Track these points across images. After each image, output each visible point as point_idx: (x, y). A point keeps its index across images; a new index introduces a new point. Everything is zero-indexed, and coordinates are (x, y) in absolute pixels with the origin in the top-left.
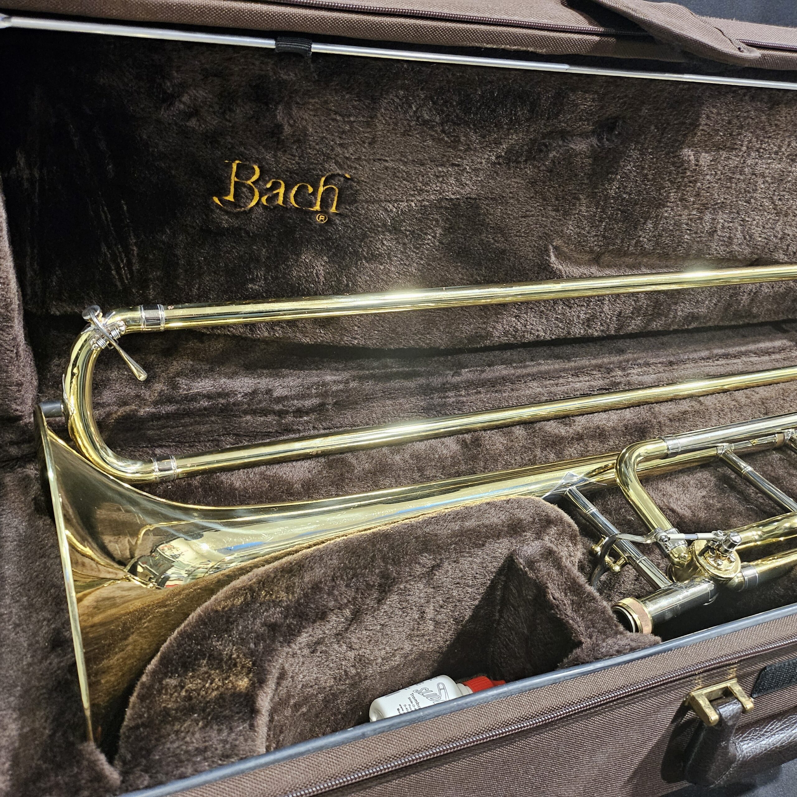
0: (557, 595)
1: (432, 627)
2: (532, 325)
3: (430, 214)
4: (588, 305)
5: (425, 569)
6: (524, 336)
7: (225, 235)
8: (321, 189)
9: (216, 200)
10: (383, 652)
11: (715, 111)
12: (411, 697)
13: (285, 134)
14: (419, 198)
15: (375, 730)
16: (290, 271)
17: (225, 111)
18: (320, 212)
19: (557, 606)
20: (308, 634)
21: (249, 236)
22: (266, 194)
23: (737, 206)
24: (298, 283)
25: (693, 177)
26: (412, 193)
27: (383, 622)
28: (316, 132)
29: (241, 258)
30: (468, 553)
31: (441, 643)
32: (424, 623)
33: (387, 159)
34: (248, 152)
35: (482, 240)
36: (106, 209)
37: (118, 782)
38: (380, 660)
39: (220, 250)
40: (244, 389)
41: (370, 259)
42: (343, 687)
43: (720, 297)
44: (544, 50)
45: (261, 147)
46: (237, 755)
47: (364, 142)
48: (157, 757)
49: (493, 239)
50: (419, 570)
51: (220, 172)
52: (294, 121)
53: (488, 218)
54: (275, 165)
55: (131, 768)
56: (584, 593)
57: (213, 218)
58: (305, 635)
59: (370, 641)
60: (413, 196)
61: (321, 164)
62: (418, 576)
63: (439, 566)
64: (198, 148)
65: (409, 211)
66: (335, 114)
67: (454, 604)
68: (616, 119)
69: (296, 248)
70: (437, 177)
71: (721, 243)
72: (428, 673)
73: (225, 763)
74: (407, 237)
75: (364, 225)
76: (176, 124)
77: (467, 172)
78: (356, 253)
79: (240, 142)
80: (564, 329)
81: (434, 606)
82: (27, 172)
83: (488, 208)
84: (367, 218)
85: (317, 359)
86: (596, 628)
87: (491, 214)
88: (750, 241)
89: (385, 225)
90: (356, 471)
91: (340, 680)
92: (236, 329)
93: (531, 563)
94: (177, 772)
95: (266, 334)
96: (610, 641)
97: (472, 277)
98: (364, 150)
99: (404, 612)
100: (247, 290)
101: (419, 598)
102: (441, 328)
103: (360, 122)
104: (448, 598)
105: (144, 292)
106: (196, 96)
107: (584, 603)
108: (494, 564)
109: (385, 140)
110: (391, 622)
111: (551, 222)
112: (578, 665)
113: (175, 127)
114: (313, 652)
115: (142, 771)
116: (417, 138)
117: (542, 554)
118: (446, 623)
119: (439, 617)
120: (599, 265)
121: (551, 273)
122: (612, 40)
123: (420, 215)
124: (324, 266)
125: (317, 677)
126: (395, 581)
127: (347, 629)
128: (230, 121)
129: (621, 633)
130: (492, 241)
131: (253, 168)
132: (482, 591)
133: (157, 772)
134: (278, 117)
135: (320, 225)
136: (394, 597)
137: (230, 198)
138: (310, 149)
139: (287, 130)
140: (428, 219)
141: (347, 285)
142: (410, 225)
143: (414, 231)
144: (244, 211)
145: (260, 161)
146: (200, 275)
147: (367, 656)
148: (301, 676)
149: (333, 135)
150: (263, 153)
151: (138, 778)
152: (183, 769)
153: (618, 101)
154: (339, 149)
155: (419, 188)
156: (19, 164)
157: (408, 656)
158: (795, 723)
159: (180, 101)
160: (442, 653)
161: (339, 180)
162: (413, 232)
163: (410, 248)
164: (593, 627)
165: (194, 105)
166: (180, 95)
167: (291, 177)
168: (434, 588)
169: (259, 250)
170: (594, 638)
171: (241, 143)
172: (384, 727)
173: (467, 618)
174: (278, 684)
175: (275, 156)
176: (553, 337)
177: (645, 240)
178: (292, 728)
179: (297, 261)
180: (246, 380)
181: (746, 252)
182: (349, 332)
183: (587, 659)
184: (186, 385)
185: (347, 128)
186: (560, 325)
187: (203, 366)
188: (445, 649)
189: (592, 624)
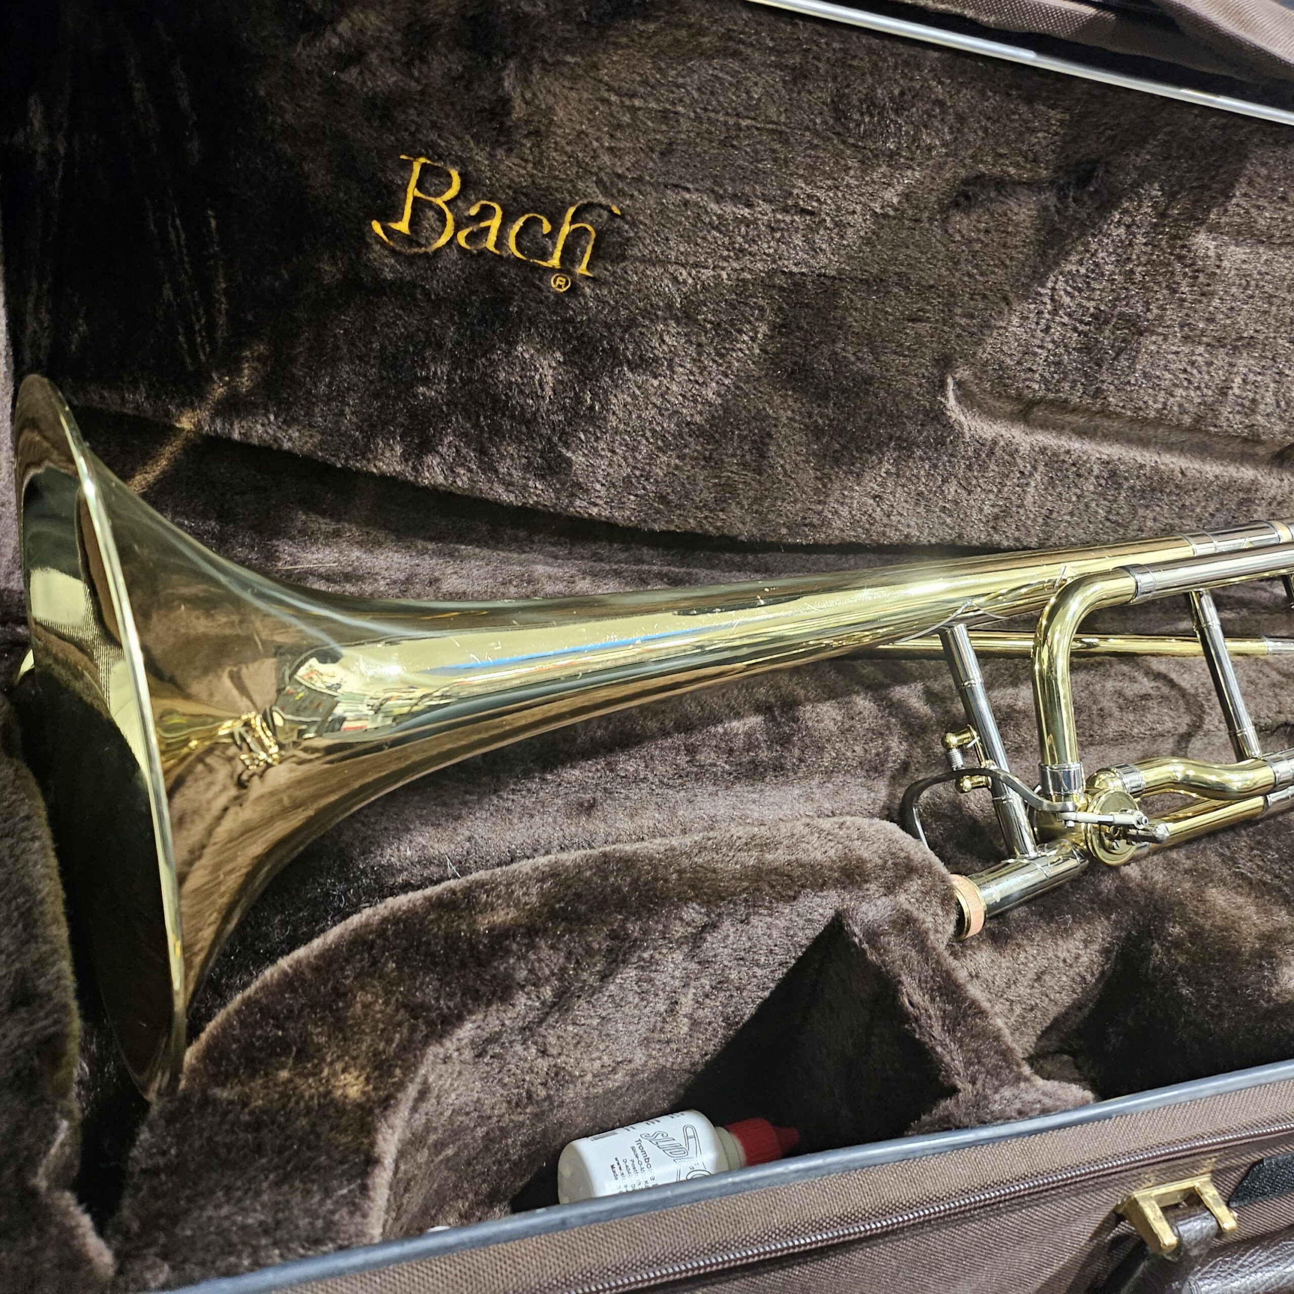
0: (917, 998)
1: (685, 1029)
2: (901, 515)
3: (750, 296)
4: (999, 491)
5: (690, 930)
6: (884, 534)
7: (386, 294)
8: (566, 229)
9: (377, 227)
10: (597, 1064)
11: (1264, 171)
12: (637, 1147)
13: (514, 116)
14: (735, 265)
15: (584, 1216)
16: (494, 371)
17: (412, 60)
18: (559, 271)
19: (917, 1020)
20: (476, 1025)
21: (429, 300)
22: (467, 227)
23: (1275, 346)
24: (506, 395)
25: (1209, 285)
26: (726, 253)
27: (604, 1014)
28: (571, 120)
29: (409, 338)
30: (767, 908)
31: (697, 1057)
32: (675, 1020)
33: (690, 186)
34: (443, 144)
35: (836, 354)
36: (178, 222)
37: (111, 1272)
38: (589, 1077)
39: (375, 320)
40: (392, 572)
41: (638, 366)
42: (521, 1118)
43: (1222, 504)
44: (993, 19)
45: (468, 137)
46: (333, 1240)
47: (652, 150)
48: (188, 1233)
49: (854, 354)
50: (678, 930)
51: (390, 176)
52: (534, 94)
53: (851, 315)
54: (489, 174)
55: (137, 1248)
56: (965, 999)
57: (369, 260)
58: (469, 1026)
59: (578, 1043)
60: (725, 259)
61: (571, 181)
62: (677, 941)
63: (714, 926)
64: (355, 125)
65: (716, 285)
66: (608, 90)
67: (728, 993)
68: (1094, 162)
69: (509, 330)
70: (773, 230)
71: (1238, 408)
72: (666, 1105)
73: (310, 1253)
74: (706, 332)
75: (633, 302)
76: (321, 74)
77: (826, 228)
78: (613, 352)
79: (432, 122)
80: (952, 528)
81: (695, 994)
82: (46, 140)
83: (853, 297)
84: (639, 291)
85: (522, 534)
86: (983, 1066)
87: (856, 310)
88: (1285, 411)
89: (670, 306)
90: (579, 740)
91: (517, 1105)
92: (388, 465)
93: (873, 935)
94: (221, 1264)
95: (441, 479)
96: (1007, 1092)
97: (810, 417)
98: (651, 164)
99: (642, 999)
100: (415, 396)
101: (673, 977)
102: (745, 503)
103: (650, 111)
104: (720, 982)
105: (232, 380)
106: (363, 24)
107: (964, 1017)
108: (807, 931)
109: (691, 151)
110: (618, 1015)
111: (959, 336)
112: (949, 1129)
113: (318, 80)
114: (479, 1056)
115: (157, 1255)
116: (746, 152)
117: (894, 922)
118: (710, 1023)
119: (700, 1012)
120: (1027, 423)
121: (944, 426)
122: (1111, 16)
123: (734, 297)
124: (554, 369)
125: (479, 1099)
126: (635, 945)
127: (541, 1022)
128: (418, 81)
129: (1027, 1079)
130: (853, 359)
131: (450, 176)
132: (779, 975)
133: (185, 1261)
134: (506, 84)
135: (557, 294)
136: (631, 973)
137: (403, 226)
138: (556, 150)
139: (519, 110)
140: (746, 304)
141: (591, 408)
142: (715, 312)
143: (719, 324)
144: (426, 253)
145: (464, 164)
146: (334, 361)
147: (568, 1068)
148: (453, 1096)
149: (599, 129)
150: (471, 149)
151: (150, 1268)
152: (232, 1259)
153: (1103, 132)
154: (606, 158)
155: (737, 246)
156: (32, 124)
157: (637, 1074)
158: (1290, 1256)
159: (334, 31)
160: (694, 1073)
161: (600, 216)
162: (717, 326)
163: (709, 354)
164: (979, 1062)
165: (358, 41)
166: (333, 21)
167: (515, 199)
168: (699, 963)
169: (444, 327)
170: (979, 1084)
171: (434, 125)
172: (601, 1212)
173: (746, 1018)
174: (414, 1109)
175: (492, 156)
176: (933, 541)
177: (1112, 387)
178: (426, 1182)
179: (508, 354)
180: (397, 557)
181: (1276, 429)
182: (587, 491)
183: (965, 1120)
184: (290, 555)
185: (627, 118)
186: (948, 520)
187: (323, 526)
188: (700, 1068)
189: (979, 1058)
